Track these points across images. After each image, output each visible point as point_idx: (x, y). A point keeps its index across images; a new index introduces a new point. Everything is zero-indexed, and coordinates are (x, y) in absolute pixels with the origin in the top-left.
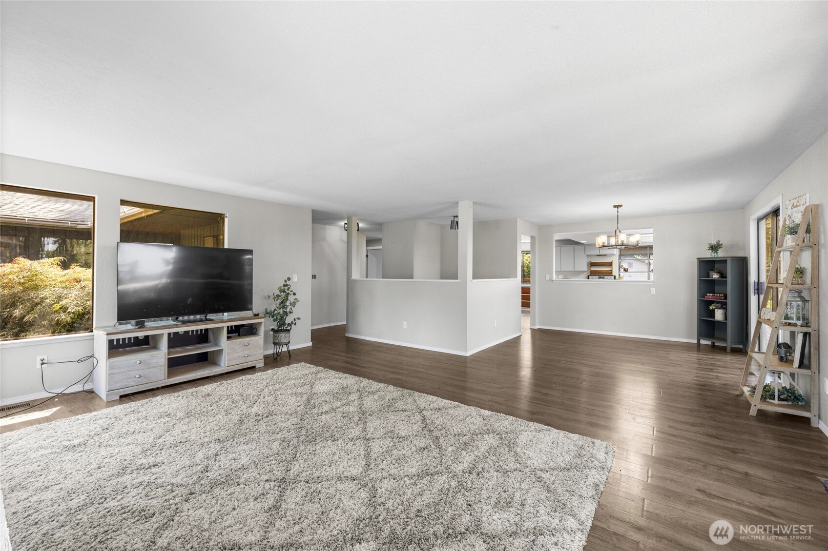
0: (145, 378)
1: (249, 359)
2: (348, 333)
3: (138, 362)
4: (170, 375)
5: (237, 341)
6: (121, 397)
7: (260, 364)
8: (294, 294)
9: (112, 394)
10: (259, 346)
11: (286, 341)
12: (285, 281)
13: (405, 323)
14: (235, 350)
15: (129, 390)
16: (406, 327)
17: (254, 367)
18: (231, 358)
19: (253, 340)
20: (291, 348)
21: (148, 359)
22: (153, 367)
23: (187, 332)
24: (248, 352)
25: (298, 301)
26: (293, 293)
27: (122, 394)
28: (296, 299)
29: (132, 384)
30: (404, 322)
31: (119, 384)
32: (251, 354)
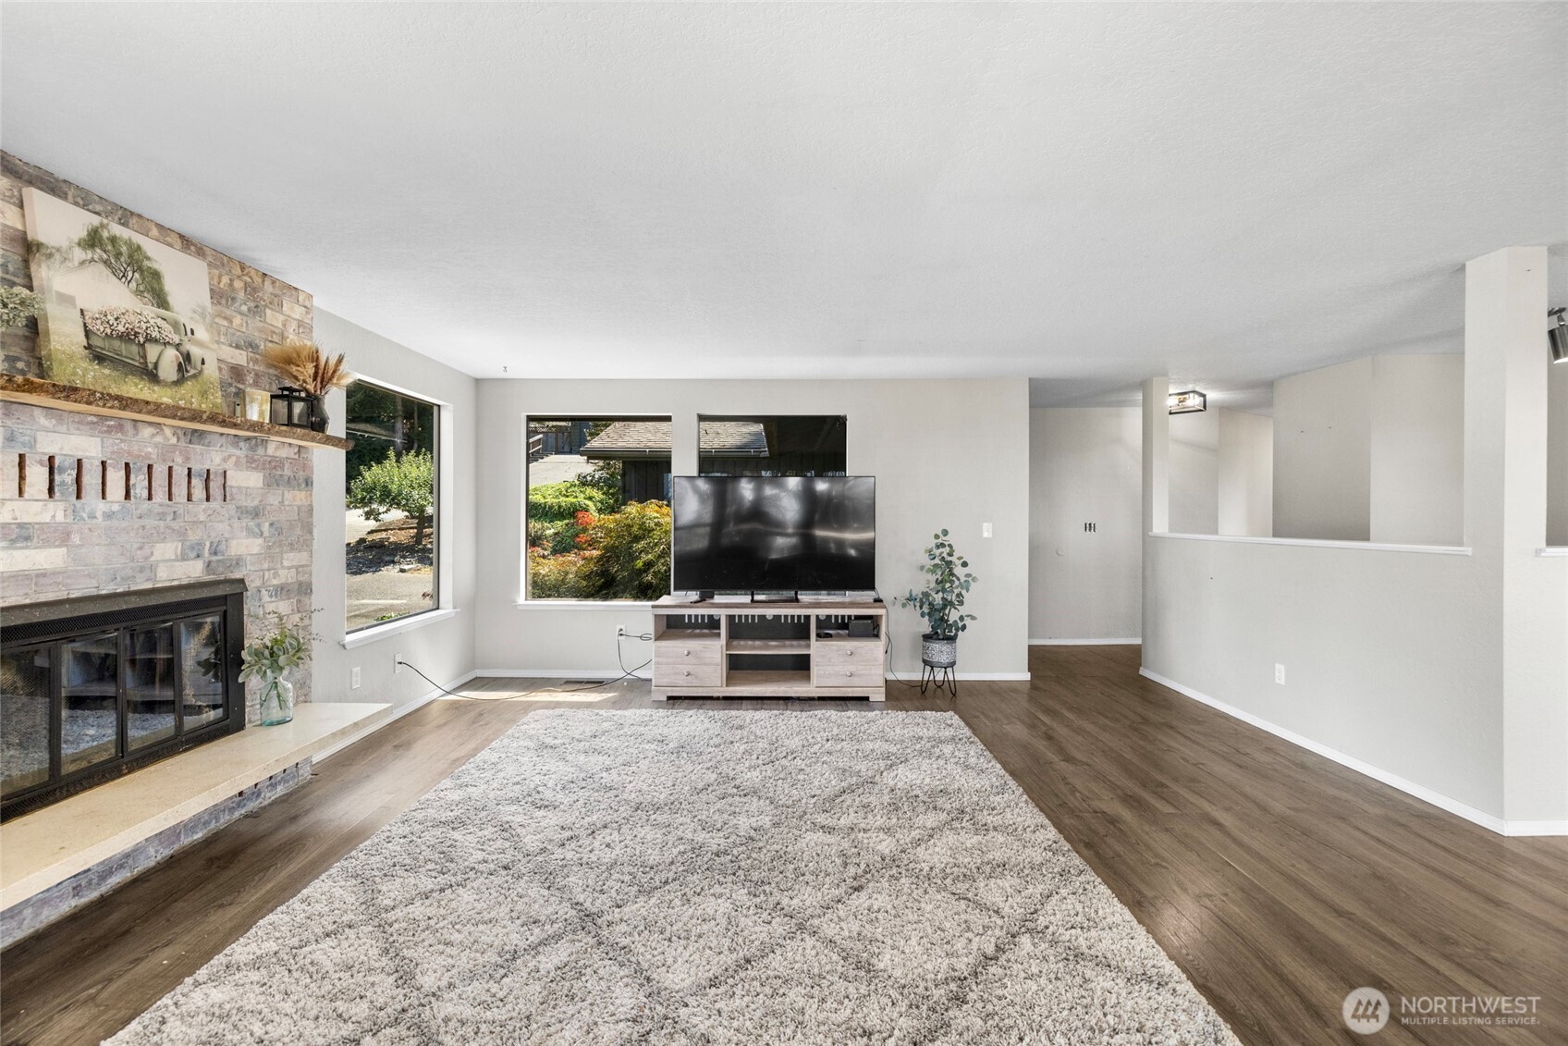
0: (696, 678)
1: (855, 681)
2: (1146, 667)
3: (686, 653)
4: (730, 681)
5: (832, 645)
6: (670, 698)
7: (878, 696)
8: (965, 564)
9: (659, 691)
10: (875, 660)
11: (944, 659)
12: (937, 537)
13: (1280, 669)
14: (830, 661)
15: (680, 691)
16: (1282, 682)
17: (867, 699)
18: (822, 672)
19: (862, 648)
20: (960, 676)
21: (701, 651)
22: (705, 664)
23: (777, 617)
24: (852, 668)
25: (974, 579)
26: (962, 561)
27: (670, 694)
28: (968, 575)
29: (681, 683)
30: (1277, 666)
31: (666, 680)
32: (861, 672)
